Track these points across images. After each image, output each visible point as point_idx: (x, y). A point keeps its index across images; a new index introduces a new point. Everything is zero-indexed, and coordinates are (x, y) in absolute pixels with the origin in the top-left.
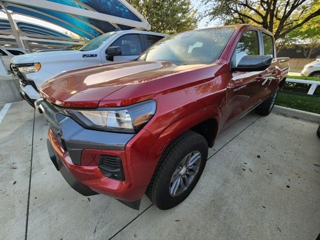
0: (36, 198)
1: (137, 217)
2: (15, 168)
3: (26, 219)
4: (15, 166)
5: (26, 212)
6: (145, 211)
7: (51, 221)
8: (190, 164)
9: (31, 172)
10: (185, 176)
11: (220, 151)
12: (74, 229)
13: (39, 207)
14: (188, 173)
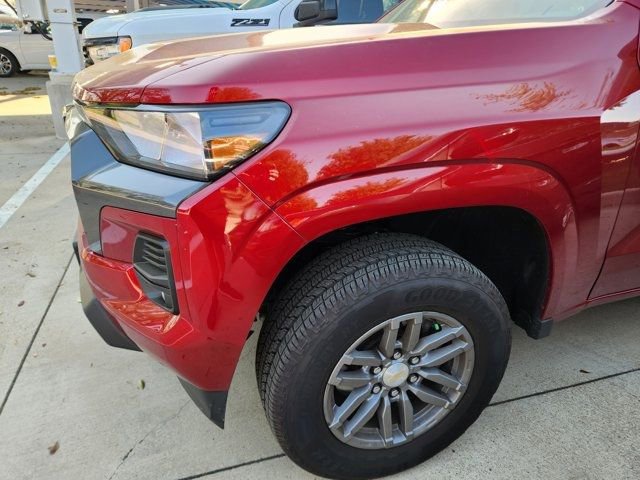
0: (44, 345)
1: (236, 467)
2: (32, 276)
3: (12, 379)
4: (34, 271)
5: (18, 366)
6: (262, 460)
7: (51, 400)
8: (426, 361)
9: (57, 290)
10: (405, 398)
11: (606, 382)
12: (87, 435)
13: (41, 365)
14: (415, 390)
